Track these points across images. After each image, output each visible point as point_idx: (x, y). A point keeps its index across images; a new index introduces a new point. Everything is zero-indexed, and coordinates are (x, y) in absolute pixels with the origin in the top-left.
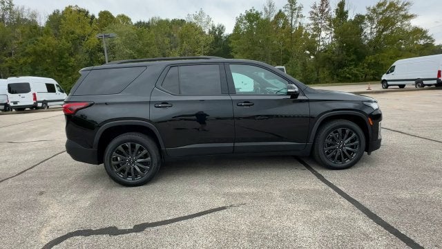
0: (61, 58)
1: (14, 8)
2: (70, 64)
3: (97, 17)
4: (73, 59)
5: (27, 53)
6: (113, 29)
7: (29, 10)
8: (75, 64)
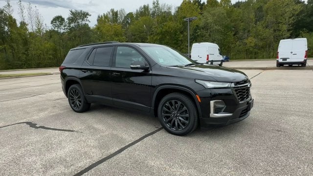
0: (176, 35)
1: (160, 5)
2: (180, 39)
3: (206, 3)
4: (182, 36)
5: (158, 33)
6: (209, 12)
7: (168, 5)
8: (183, 39)
